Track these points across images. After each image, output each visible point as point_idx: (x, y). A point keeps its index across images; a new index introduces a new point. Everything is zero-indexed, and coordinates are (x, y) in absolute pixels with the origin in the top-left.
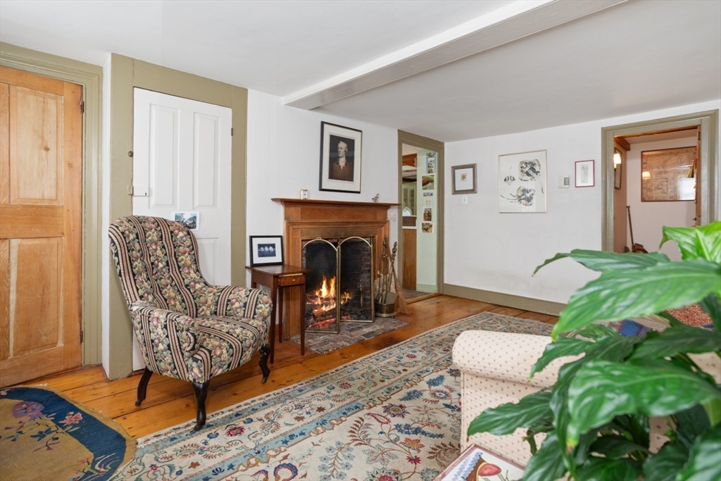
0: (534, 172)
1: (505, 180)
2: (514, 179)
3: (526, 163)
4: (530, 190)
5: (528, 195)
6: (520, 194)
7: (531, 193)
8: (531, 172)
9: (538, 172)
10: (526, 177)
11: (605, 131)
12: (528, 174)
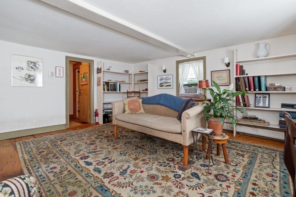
0: (36, 67)
1: (16, 68)
2: (23, 69)
3: (31, 62)
4: (33, 76)
5: (32, 78)
6: (27, 77)
7: (33, 77)
8: (34, 67)
9: (38, 68)
10: (31, 69)
11: (67, 57)
12: (32, 68)
